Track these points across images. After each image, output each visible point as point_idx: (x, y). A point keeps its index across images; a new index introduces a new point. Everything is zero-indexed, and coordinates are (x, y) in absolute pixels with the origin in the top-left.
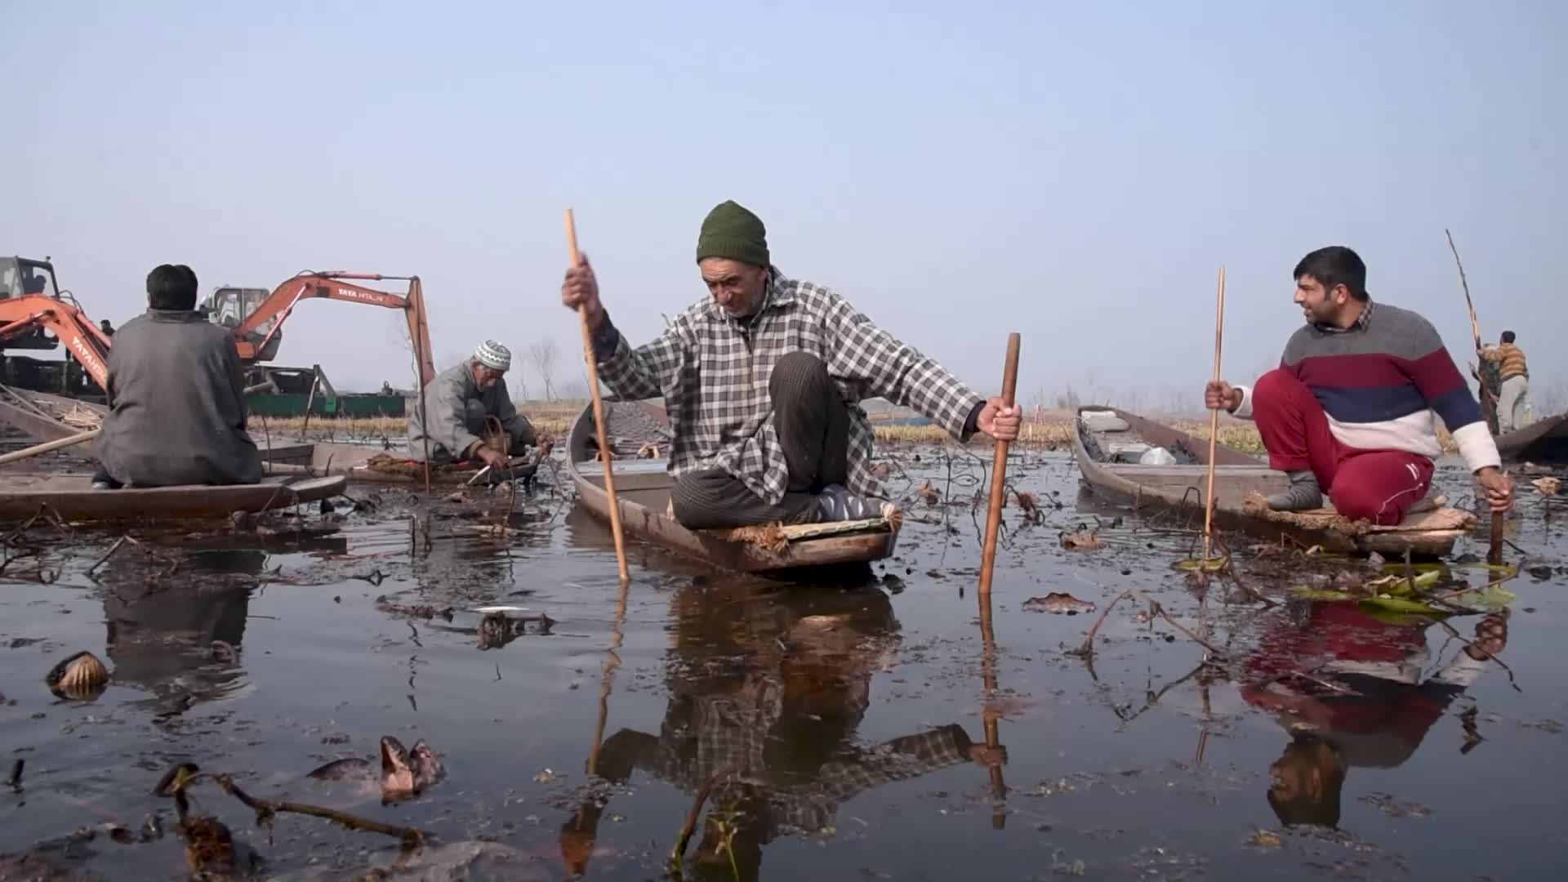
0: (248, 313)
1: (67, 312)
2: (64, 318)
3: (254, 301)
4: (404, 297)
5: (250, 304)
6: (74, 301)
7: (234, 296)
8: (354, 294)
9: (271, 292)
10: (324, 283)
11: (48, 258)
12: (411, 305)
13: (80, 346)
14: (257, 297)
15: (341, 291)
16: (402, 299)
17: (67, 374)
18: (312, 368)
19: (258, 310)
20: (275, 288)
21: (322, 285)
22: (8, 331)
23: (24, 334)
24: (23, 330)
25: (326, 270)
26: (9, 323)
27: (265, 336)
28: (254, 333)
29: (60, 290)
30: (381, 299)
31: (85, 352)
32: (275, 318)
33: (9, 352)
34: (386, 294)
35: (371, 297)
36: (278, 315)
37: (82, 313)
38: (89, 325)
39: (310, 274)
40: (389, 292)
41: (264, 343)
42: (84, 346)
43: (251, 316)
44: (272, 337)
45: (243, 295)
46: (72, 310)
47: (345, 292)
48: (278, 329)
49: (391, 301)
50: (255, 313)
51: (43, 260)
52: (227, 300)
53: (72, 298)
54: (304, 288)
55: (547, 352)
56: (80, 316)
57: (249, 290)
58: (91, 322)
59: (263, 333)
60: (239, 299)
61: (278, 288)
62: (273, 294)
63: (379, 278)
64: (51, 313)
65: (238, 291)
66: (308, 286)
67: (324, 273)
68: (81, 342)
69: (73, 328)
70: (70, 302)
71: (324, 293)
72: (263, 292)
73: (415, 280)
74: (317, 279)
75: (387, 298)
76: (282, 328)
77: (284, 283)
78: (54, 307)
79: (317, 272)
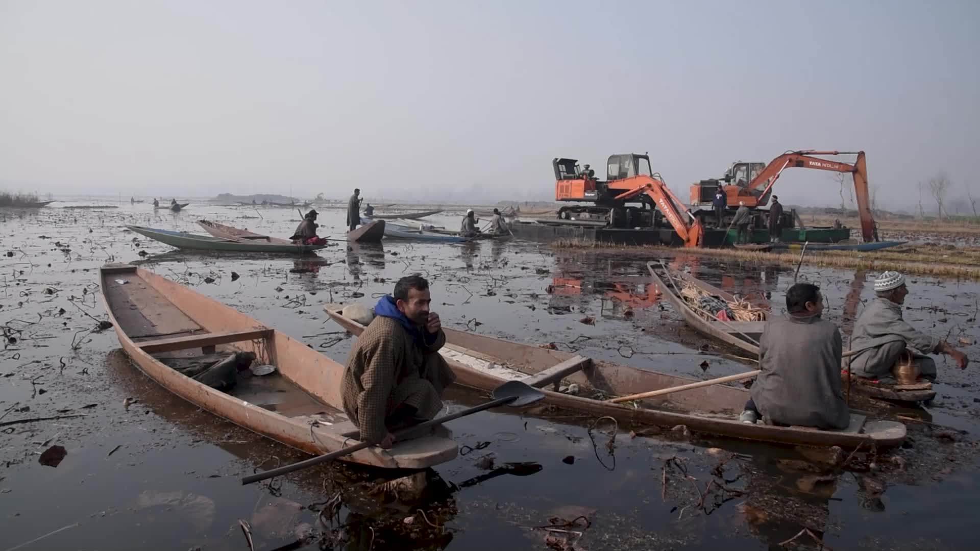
0: (753, 178)
1: (657, 183)
2: (656, 188)
3: (756, 170)
4: (853, 165)
5: (753, 172)
6: (661, 178)
7: (745, 168)
8: (819, 164)
9: (767, 165)
10: (800, 158)
11: (647, 153)
12: (857, 171)
13: (663, 204)
14: (758, 168)
15: (811, 163)
16: (852, 166)
17: (655, 217)
18: (790, 211)
19: (758, 176)
20: (769, 162)
21: (799, 160)
22: (628, 195)
23: (635, 195)
24: (635, 194)
25: (801, 150)
26: (629, 190)
27: (763, 191)
28: (755, 190)
29: (653, 173)
30: (837, 167)
31: (666, 207)
32: (769, 181)
33: (627, 205)
34: (841, 164)
35: (830, 166)
36: (770, 179)
37: (665, 185)
38: (668, 192)
39: (792, 152)
40: (843, 162)
41: (762, 196)
42: (665, 204)
43: (754, 180)
44: (767, 192)
45: (750, 167)
46: (660, 184)
47: (814, 163)
48: (770, 188)
49: (843, 168)
50: (757, 178)
51: (645, 154)
52: (740, 170)
53: (660, 176)
54: (788, 162)
55: (941, 183)
56: (663, 187)
57: (753, 164)
58: (669, 190)
59: (760, 190)
60: (747, 169)
61: (772, 162)
62: (769, 166)
63: (836, 153)
64: (649, 186)
65: (746, 165)
66: (790, 161)
67: (800, 151)
68: (664, 202)
69: (660, 194)
70: (659, 179)
71: (800, 164)
72: (762, 165)
73: (861, 155)
74: (796, 156)
75: (842, 166)
76: (772, 187)
77: (776, 159)
78: (650, 182)
79: (795, 151)
